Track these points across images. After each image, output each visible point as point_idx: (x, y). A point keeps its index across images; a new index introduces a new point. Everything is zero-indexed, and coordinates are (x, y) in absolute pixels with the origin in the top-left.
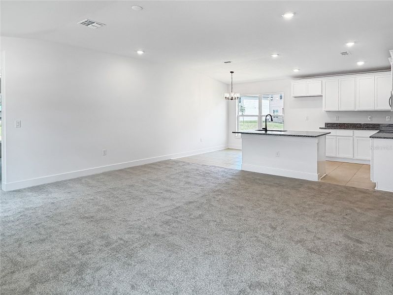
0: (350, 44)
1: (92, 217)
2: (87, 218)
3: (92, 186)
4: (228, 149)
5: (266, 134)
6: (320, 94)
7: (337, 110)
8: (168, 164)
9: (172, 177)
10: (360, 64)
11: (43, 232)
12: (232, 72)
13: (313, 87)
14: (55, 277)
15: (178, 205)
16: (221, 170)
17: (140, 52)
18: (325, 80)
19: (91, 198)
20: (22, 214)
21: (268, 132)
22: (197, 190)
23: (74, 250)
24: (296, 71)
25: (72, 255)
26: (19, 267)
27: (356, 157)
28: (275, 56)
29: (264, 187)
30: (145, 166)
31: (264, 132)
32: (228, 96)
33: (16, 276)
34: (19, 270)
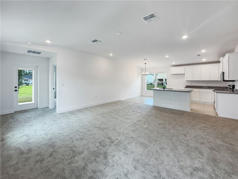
0: (204, 51)
1: (99, 127)
2: (97, 127)
3: (93, 112)
4: (142, 96)
5: (164, 90)
6: (184, 73)
7: (192, 80)
8: (121, 102)
9: (125, 108)
10: (204, 60)
11: (80, 134)
12: (145, 64)
13: (180, 70)
14: (95, 160)
15: (134, 122)
16: (144, 105)
17: (111, 55)
18: (186, 67)
19: (95, 117)
20: (68, 125)
21: (165, 89)
22: (139, 115)
23: (98, 144)
24: (174, 63)
25: (98, 147)
26: (76, 154)
27: (201, 101)
28: (167, 56)
29: (167, 113)
30: (111, 103)
31: (163, 89)
32: (143, 73)
33: (76, 158)
34: (76, 155)
